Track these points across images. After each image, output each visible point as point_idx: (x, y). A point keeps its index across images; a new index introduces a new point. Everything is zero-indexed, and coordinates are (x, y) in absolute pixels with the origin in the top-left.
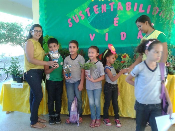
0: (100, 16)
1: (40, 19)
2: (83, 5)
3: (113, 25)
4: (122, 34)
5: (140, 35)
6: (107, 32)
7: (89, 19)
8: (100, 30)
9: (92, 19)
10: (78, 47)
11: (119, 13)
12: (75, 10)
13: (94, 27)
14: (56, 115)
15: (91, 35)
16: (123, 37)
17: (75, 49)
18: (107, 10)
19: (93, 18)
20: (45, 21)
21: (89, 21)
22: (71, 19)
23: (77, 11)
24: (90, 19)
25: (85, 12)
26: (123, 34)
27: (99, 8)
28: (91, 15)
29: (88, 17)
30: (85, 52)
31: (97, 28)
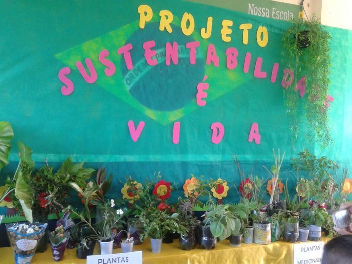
0: (161, 72)
2: (111, 33)
4: (214, 126)
5: (255, 132)
6: (178, 118)
7: (127, 76)
8: (160, 113)
9: (137, 79)
11: (209, 72)
13: (142, 103)
15: (131, 123)
16: (217, 136)
18: (180, 59)
19: (140, 75)
21: (129, 85)
22: (72, 70)
23: (91, 49)
24: (132, 77)
26: (218, 129)
27: (159, 51)
28: (135, 67)
29: (125, 71)
30: (111, 176)
31: (149, 106)
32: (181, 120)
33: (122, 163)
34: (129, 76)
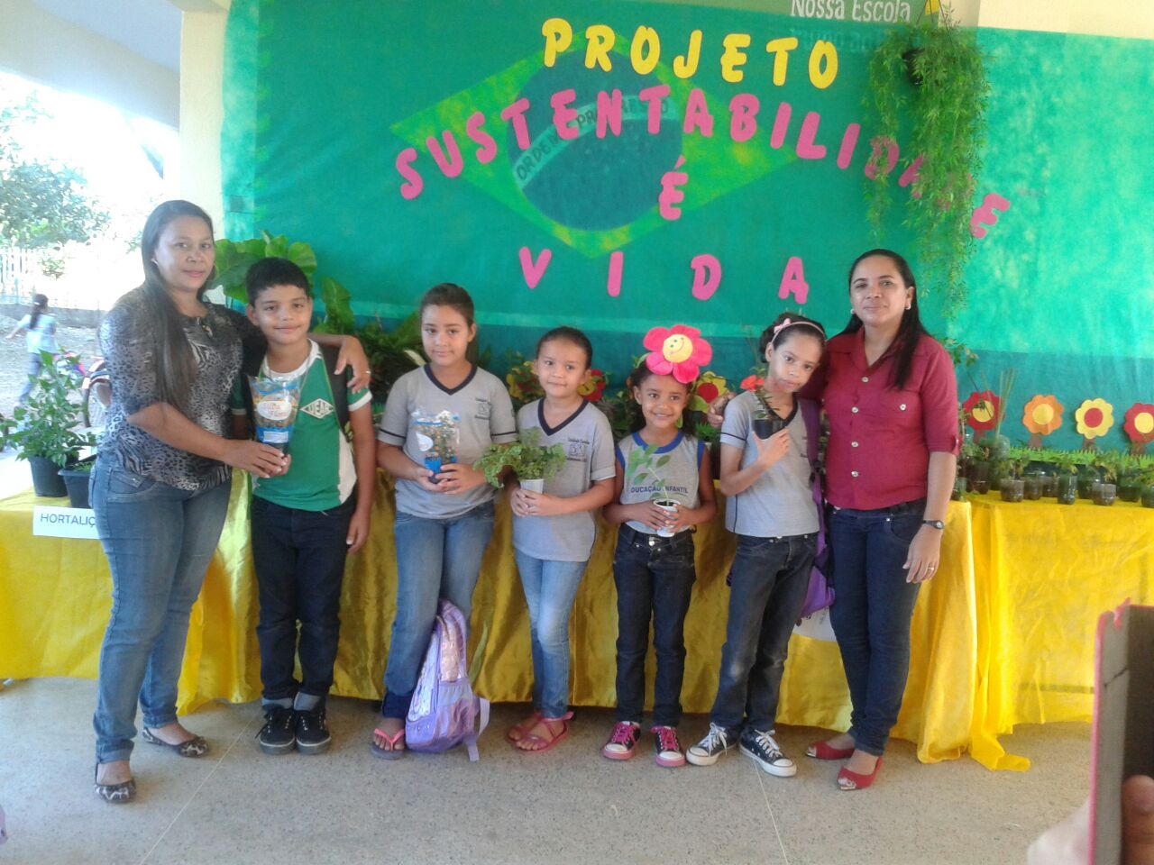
0: (588, 152)
1: (223, 135)
2: (491, 80)
3: (654, 209)
4: (698, 262)
5: (794, 278)
6: (619, 245)
7: (519, 162)
8: (582, 233)
9: (538, 167)
10: (470, 322)
11: (690, 148)
12: (446, 102)
13: (547, 212)
14: (304, 701)
15: (524, 253)
16: (705, 283)
17: (456, 335)
18: (625, 125)
19: (546, 159)
20: (252, 148)
21: (523, 178)
22: (418, 153)
23: (455, 112)
24: (528, 165)
25: (500, 124)
26: (707, 269)
27: (583, 110)
28: (535, 144)
29: (515, 152)
30: (489, 349)
31: (562, 220)
32: (627, 249)
33: (508, 328)
34: (524, 161)
